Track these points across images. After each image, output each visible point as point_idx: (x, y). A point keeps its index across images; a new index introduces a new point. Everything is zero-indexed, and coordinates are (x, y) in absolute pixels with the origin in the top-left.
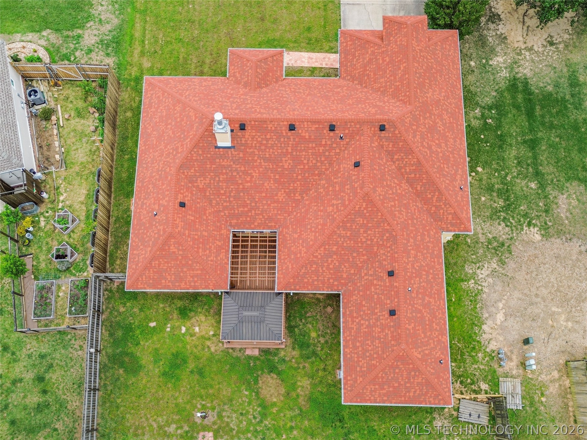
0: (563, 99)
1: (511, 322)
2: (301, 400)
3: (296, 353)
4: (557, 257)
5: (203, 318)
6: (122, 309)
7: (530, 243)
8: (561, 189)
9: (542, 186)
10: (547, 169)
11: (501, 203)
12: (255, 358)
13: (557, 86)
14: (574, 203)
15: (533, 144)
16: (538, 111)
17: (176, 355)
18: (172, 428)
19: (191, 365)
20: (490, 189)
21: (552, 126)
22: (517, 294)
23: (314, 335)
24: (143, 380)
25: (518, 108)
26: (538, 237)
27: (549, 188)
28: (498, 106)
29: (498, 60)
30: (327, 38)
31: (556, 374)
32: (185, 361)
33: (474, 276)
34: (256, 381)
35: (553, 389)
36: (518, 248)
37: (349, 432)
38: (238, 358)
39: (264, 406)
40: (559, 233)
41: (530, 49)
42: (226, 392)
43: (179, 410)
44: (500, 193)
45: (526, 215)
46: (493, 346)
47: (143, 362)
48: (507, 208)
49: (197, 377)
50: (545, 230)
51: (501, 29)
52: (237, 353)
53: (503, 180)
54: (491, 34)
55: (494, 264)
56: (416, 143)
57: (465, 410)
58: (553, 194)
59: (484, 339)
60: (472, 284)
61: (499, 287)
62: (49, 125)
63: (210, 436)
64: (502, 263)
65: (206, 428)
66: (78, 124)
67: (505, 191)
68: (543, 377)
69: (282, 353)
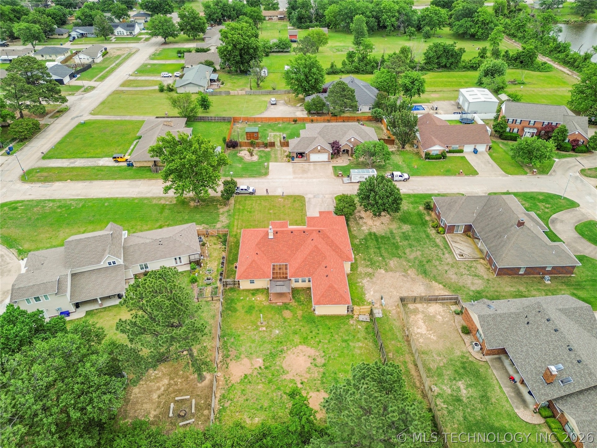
0: (388, 237)
1: (376, 294)
2: (299, 317)
3: (296, 304)
4: (391, 277)
5: (260, 295)
6: (230, 295)
7: (380, 273)
8: (391, 260)
9: (384, 259)
10: (385, 254)
11: (369, 263)
12: (281, 306)
13: (386, 234)
14: (396, 263)
15: (379, 248)
16: (380, 240)
17: (251, 306)
18: (250, 327)
19: (256, 309)
20: (365, 259)
21: (385, 244)
22: (377, 286)
23: (302, 298)
24: (238, 314)
25: (373, 239)
26: (384, 272)
27: (386, 259)
28: (366, 239)
29: (364, 228)
30: (303, 223)
31: (394, 308)
32: (254, 308)
33: (361, 282)
34: (281, 312)
35: (394, 312)
36: (376, 275)
37: (318, 326)
38: (274, 307)
39: (284, 319)
40: (391, 271)
41: (375, 225)
42: (270, 316)
43: (252, 322)
44: (368, 261)
45: (378, 266)
46: (370, 300)
47: (238, 309)
48: (372, 264)
49: (258, 312)
50: (386, 270)
51: (364, 220)
52: (274, 305)
53: (369, 257)
54: (361, 222)
55: (368, 279)
56: (331, 236)
57: (361, 318)
58: (388, 261)
59: (366, 298)
60: (360, 284)
61: (371, 285)
62: (204, 247)
63: (264, 329)
64: (371, 278)
65: (262, 326)
66: (215, 247)
67: (370, 260)
68: (390, 308)
69: (291, 304)
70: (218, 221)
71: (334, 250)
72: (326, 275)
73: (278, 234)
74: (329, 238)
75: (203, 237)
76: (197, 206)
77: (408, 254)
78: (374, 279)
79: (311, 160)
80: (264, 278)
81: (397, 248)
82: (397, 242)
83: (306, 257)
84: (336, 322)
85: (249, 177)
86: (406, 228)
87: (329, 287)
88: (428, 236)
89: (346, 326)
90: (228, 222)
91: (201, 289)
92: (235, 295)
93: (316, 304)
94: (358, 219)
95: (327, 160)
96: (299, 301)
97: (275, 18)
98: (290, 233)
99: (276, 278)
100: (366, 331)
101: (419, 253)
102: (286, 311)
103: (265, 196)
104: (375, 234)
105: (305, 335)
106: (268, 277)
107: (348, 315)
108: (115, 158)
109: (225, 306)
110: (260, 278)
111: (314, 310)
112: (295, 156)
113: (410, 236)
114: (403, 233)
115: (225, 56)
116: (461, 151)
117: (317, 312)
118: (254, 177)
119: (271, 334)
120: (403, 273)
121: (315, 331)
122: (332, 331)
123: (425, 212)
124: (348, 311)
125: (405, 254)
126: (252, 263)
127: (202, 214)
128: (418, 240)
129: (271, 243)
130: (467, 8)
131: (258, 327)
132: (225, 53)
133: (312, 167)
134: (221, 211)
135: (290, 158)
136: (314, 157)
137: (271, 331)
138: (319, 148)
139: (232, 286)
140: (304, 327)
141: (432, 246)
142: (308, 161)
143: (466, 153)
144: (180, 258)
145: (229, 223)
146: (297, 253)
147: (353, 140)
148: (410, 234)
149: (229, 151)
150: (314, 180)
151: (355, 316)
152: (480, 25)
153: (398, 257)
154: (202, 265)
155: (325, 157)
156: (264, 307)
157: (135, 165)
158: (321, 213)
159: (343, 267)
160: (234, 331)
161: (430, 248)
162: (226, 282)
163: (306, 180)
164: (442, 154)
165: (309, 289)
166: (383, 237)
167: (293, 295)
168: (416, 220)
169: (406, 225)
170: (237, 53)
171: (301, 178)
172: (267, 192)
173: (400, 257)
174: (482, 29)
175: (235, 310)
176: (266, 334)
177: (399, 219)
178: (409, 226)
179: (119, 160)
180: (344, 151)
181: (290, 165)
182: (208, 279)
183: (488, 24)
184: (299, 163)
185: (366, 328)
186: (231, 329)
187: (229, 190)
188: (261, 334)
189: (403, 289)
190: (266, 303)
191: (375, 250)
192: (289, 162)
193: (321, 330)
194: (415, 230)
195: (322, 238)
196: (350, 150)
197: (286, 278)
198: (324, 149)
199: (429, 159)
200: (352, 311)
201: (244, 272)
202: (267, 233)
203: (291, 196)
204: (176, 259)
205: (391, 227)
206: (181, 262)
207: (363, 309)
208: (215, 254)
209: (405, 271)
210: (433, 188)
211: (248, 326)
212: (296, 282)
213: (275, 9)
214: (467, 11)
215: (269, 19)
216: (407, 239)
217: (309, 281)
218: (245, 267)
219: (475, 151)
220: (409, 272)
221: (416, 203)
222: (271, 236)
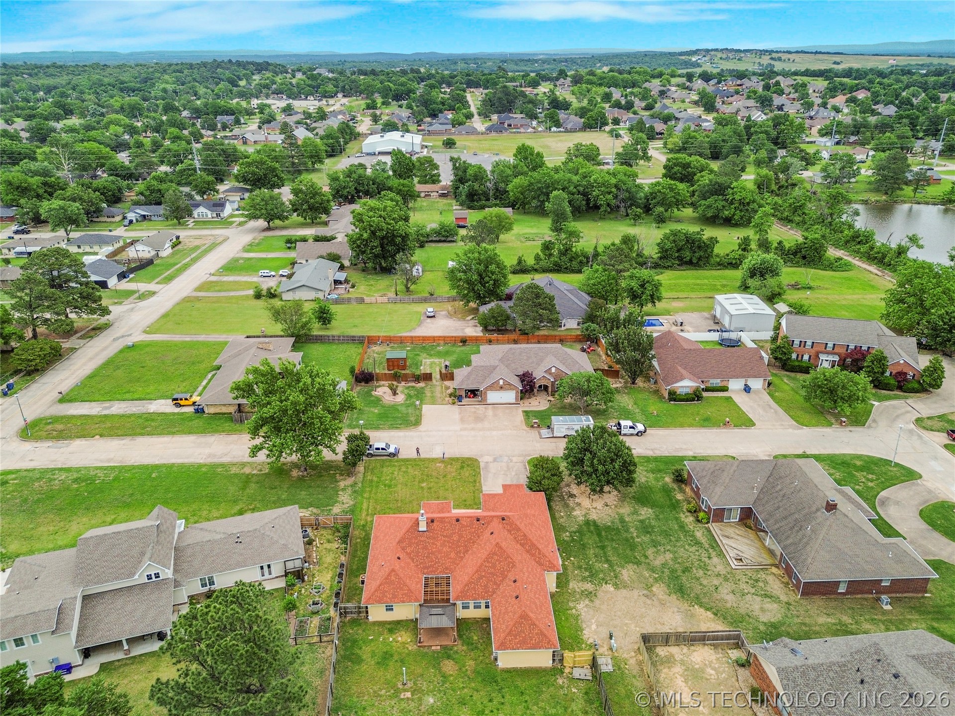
0: (617, 528)
1: (600, 629)
2: (469, 672)
3: (465, 648)
4: (625, 598)
5: (403, 633)
6: (351, 631)
7: (607, 592)
8: (623, 567)
9: (611, 565)
10: (614, 559)
11: (587, 574)
12: (438, 653)
13: (613, 522)
14: (632, 573)
15: (603, 548)
16: (603, 533)
17: (386, 653)
18: (383, 692)
19: (396, 657)
20: (580, 567)
21: (613, 540)
22: (602, 615)
23: (475, 638)
24: (364, 667)
25: (592, 532)
26: (612, 589)
27: (615, 567)
28: (580, 532)
29: (577, 513)
30: (475, 504)
31: (633, 654)
32: (392, 656)
33: (575, 607)
34: (439, 664)
35: (632, 662)
36: (600, 594)
37: (502, 688)
38: (426, 653)
39: (444, 676)
40: (625, 587)
41: (595, 508)
42: (419, 671)
43: (387, 682)
44: (586, 569)
45: (603, 579)
46: (591, 641)
47: (364, 657)
48: (591, 576)
49: (400, 664)
50: (616, 586)
51: (577, 500)
52: (426, 650)
53: (587, 564)
54: (571, 502)
55: (587, 602)
56: (522, 526)
57: (577, 673)
58: (618, 569)
59: (585, 637)
60: (574, 611)
61: (591, 612)
62: (310, 547)
63: (409, 695)
64: (592, 601)
65: (405, 691)
66: (328, 546)
67: (589, 568)
68: (625, 656)
69: (456, 648)
70: (337, 502)
71: (528, 551)
72: (515, 595)
73: (435, 524)
74: (519, 529)
75: (309, 530)
76: (303, 476)
77: (651, 557)
78: (597, 602)
79: (489, 401)
80: (410, 601)
81: (633, 547)
82: (632, 537)
83: (482, 565)
84: (534, 681)
85: (389, 428)
86: (646, 512)
87: (521, 617)
88: (682, 527)
89: (552, 689)
90: (352, 503)
91: (301, 622)
92: (360, 631)
93: (498, 649)
94: (566, 497)
95: (514, 401)
96: (469, 643)
97: (435, 194)
98: (454, 522)
99: (431, 601)
100: (586, 697)
101: (669, 556)
102: (446, 662)
103: (415, 459)
104: (594, 522)
105: (480, 707)
106: (416, 600)
107: (553, 669)
108: (177, 399)
109: (342, 653)
110: (403, 602)
111: (496, 659)
112: (464, 395)
113: (653, 527)
114: (642, 521)
115: (359, 246)
116: (724, 389)
117: (501, 664)
118: (397, 428)
119: (421, 705)
120: (645, 592)
121: (497, 699)
122: (527, 698)
123: (675, 486)
124: (554, 660)
125: (646, 557)
126: (389, 575)
127: (311, 490)
128: (666, 534)
129: (423, 539)
130: (716, 183)
131: (397, 692)
132: (358, 242)
133: (490, 411)
134: (342, 484)
135: (457, 397)
136: (493, 397)
137: (420, 699)
138: (501, 382)
139: (355, 616)
140: (477, 691)
141: (689, 545)
142: (483, 402)
143: (733, 391)
144: (269, 566)
145: (354, 505)
146: (467, 556)
147: (553, 370)
148: (653, 523)
149: (359, 388)
150: (494, 433)
151: (567, 670)
152: (737, 205)
153: (634, 563)
154: (306, 578)
155: (510, 396)
156: (408, 654)
157: (206, 411)
158: (505, 487)
159: (544, 581)
160: (355, 700)
161: (687, 547)
162: (345, 608)
163: (481, 433)
164: (695, 393)
165: (487, 620)
166: (608, 529)
167: (458, 631)
168: (662, 500)
169: (645, 509)
170: (376, 243)
171: (473, 429)
172: (418, 452)
173: (638, 563)
174: (741, 211)
175: (358, 660)
176: (413, 704)
177: (634, 497)
178: (650, 510)
179: (182, 403)
180: (540, 387)
181: (456, 408)
182: (315, 603)
183: (748, 204)
184: (471, 407)
185: (586, 693)
186: (351, 696)
187: (357, 451)
188: (404, 705)
189: (646, 620)
190: (412, 647)
191: (597, 550)
192: (454, 403)
193: (508, 697)
194: (661, 516)
195: (508, 530)
196: (549, 385)
197: (448, 600)
198: (510, 384)
199: (675, 400)
200: (561, 661)
201: (376, 591)
202: (417, 523)
203: (457, 459)
204: (262, 568)
205: (622, 511)
206: (270, 573)
207: (580, 656)
208: (329, 559)
209: (648, 587)
210: (684, 447)
211: (381, 690)
212: (464, 608)
213: (434, 182)
214: (716, 186)
215: (426, 195)
216: (648, 532)
217: (487, 607)
218: (378, 582)
219: (747, 389)
220: (654, 589)
221: (660, 471)
222: (423, 527)
